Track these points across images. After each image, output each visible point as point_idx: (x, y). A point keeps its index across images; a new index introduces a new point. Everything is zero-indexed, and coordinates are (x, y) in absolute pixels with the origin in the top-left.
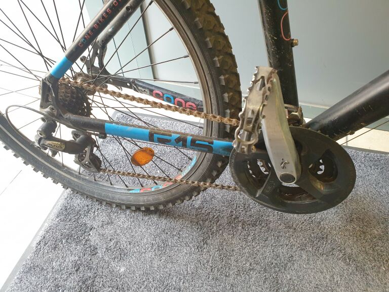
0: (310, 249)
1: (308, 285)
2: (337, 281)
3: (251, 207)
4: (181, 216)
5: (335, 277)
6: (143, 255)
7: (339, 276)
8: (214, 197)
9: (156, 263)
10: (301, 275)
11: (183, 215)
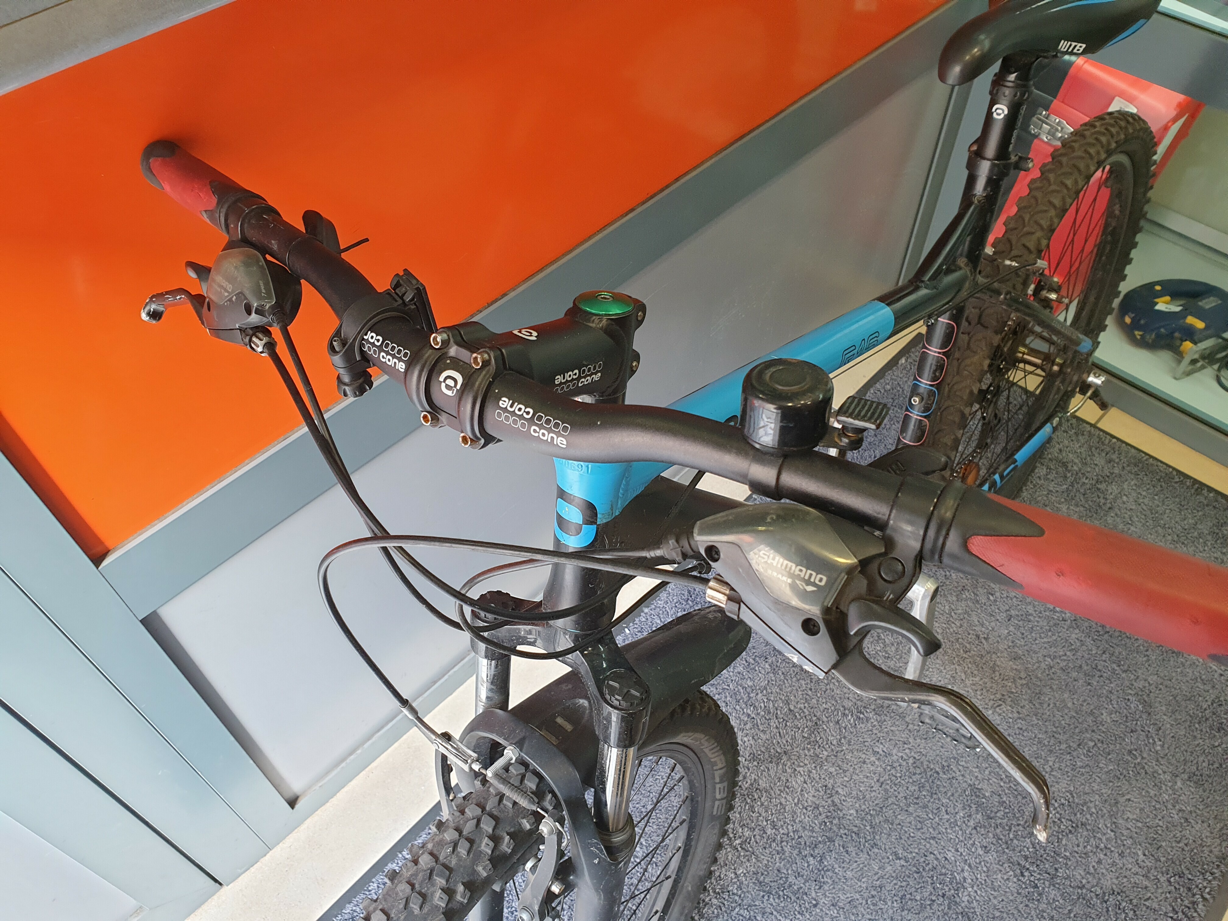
0: (825, 753)
1: (873, 794)
2: (883, 751)
5: (876, 749)
7: (877, 744)
10: (857, 794)
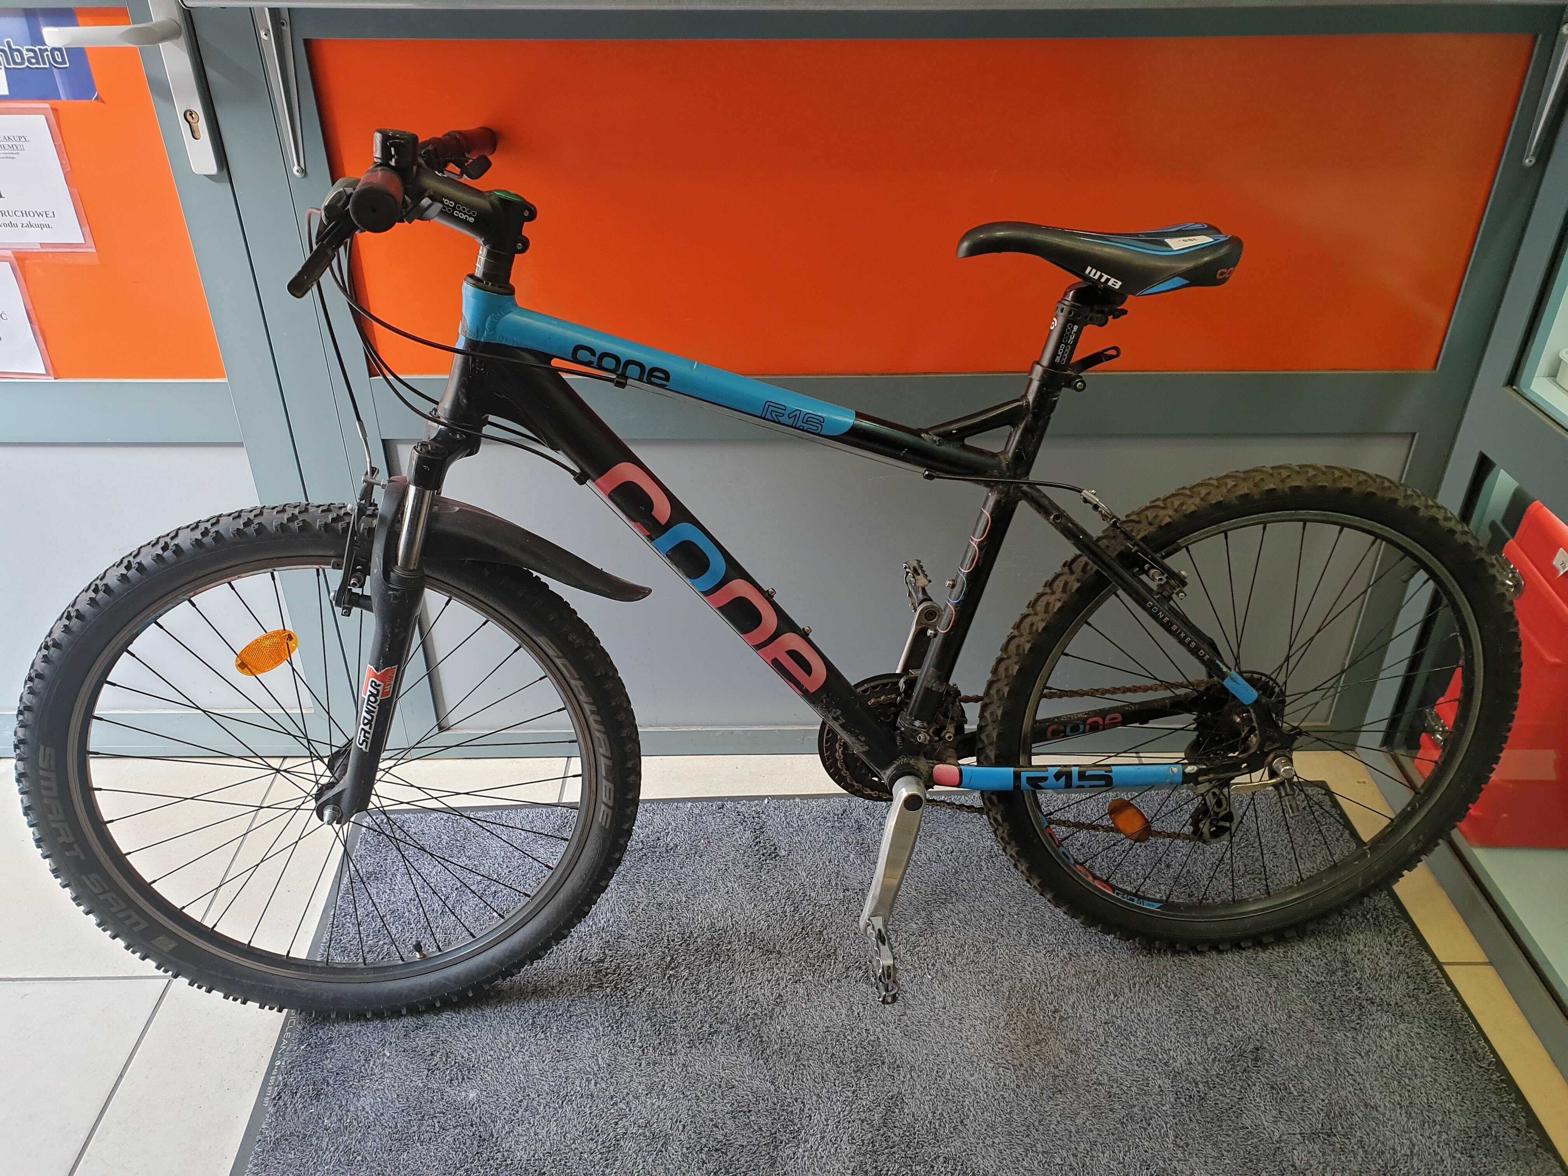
0: (810, 978)
1: (812, 1032)
2: (858, 1014)
3: (695, 935)
4: (564, 981)
6: (507, 1061)
7: (860, 1006)
8: (621, 936)
9: (535, 1068)
10: (799, 1021)
11: (567, 980)
